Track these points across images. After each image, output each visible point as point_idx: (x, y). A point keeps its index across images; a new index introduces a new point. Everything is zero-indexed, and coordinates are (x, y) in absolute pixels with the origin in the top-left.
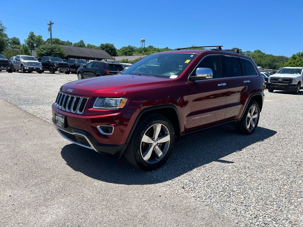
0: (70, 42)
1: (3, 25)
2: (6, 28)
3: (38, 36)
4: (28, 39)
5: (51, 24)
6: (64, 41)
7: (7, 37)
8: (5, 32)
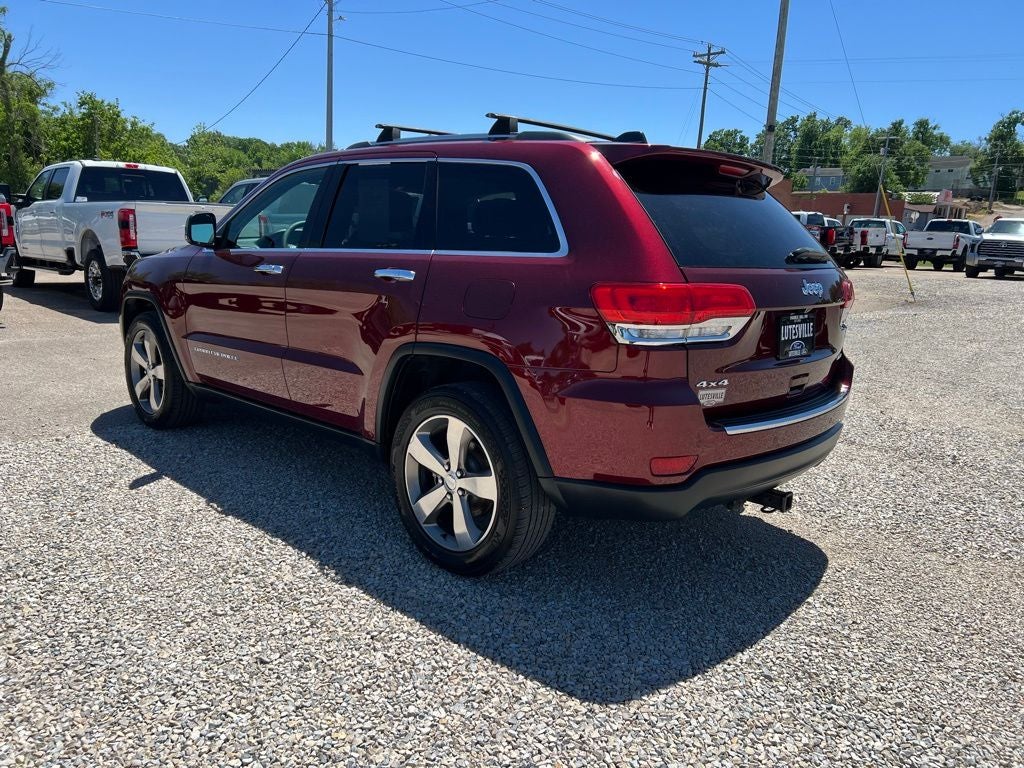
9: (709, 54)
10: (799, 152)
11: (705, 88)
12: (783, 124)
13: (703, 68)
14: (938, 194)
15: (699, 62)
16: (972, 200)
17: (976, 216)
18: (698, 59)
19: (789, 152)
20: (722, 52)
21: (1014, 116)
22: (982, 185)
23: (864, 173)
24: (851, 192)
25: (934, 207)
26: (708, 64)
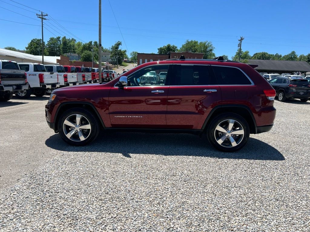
0: (279, 54)
1: (212, 46)
2: (214, 48)
3: (245, 52)
4: (235, 56)
5: (242, 39)
6: (272, 55)
7: (214, 56)
8: (213, 52)
9: (42, 15)
10: (63, 48)
11: (42, 26)
12: (56, 39)
13: (40, 19)
14: (105, 63)
15: (39, 17)
16: (113, 64)
17: (115, 69)
18: (39, 16)
19: (59, 47)
20: (47, 15)
21: (119, 43)
22: (114, 60)
23: (85, 56)
24: (83, 61)
25: (106, 66)
26: (42, 19)
